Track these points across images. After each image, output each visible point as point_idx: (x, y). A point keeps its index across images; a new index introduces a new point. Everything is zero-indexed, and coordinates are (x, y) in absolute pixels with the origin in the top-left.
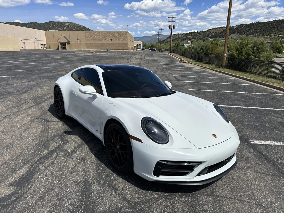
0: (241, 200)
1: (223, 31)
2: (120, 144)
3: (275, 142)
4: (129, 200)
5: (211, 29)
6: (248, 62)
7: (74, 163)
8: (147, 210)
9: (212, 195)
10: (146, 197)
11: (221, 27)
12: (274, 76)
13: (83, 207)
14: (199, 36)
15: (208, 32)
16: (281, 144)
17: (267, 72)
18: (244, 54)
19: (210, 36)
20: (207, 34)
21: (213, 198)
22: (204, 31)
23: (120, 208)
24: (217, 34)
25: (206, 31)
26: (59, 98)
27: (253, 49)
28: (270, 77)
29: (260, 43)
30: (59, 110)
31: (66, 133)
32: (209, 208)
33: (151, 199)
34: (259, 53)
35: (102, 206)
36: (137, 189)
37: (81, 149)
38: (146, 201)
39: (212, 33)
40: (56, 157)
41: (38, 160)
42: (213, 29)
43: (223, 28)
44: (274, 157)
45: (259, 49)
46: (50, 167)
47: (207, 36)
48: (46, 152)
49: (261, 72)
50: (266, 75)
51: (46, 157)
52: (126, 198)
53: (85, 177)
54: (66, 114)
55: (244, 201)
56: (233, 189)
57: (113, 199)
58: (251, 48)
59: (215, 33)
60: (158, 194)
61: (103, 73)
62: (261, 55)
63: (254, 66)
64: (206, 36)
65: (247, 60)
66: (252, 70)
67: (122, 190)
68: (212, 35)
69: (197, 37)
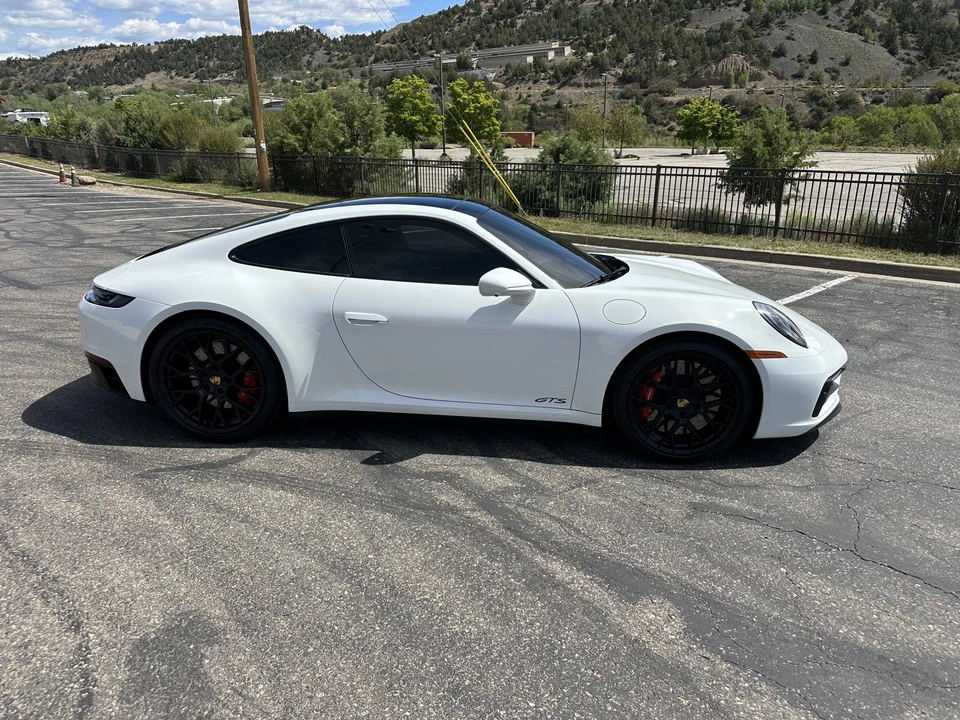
1: (112, 59)
5: (63, 52)
11: (102, 47)
14: (21, 77)
15: (56, 64)
19: (69, 77)
20: (52, 70)
22: (35, 60)
24: (93, 71)
25: (44, 59)
39: (72, 68)
42: (70, 51)
47: (56, 80)
59: (86, 67)
64: (52, 78)
68: (75, 75)
69: (13, 83)
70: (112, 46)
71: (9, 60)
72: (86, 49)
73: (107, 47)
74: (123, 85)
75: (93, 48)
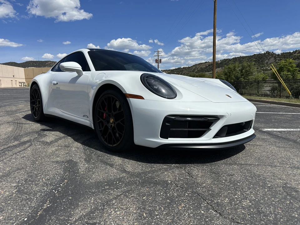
0: (272, 166)
1: (208, 65)
2: (114, 113)
3: (288, 129)
4: (130, 172)
5: (196, 65)
6: (238, 84)
7: (54, 149)
8: (156, 178)
9: (235, 164)
10: (152, 168)
11: (206, 62)
12: (265, 95)
13: (66, 180)
14: (185, 71)
15: (194, 68)
16: (295, 130)
17: (258, 92)
18: (233, 76)
19: (196, 71)
20: (193, 69)
21: (237, 166)
22: (189, 67)
23: (119, 178)
25: (191, 67)
26: (37, 97)
27: (242, 72)
28: (261, 96)
29: (247, 66)
30: (36, 112)
31: (44, 130)
32: (236, 173)
33: (160, 170)
34: (248, 75)
35: (94, 178)
36: (140, 163)
37: (63, 139)
38: (153, 172)
39: (197, 68)
40: (30, 145)
41: (4, 149)
42: (198, 64)
43: (208, 63)
44: (292, 137)
45: (246, 71)
46: (21, 153)
47: (193, 72)
48: (16, 143)
49: (252, 92)
50: (257, 94)
51: (15, 146)
52: (126, 171)
53: (68, 158)
54: (44, 113)
55: (276, 166)
56: (259, 159)
57: (108, 172)
58: (239, 71)
59: (201, 68)
60: (168, 165)
61: (89, 52)
62: (250, 77)
63: (244, 88)
65: (237, 82)
66: (242, 92)
67: (121, 165)
68: (198, 70)
69: (183, 73)
70: (209, 62)
71: (184, 67)
72: (202, 63)
73: (207, 62)
74: (209, 72)
75: (203, 63)
